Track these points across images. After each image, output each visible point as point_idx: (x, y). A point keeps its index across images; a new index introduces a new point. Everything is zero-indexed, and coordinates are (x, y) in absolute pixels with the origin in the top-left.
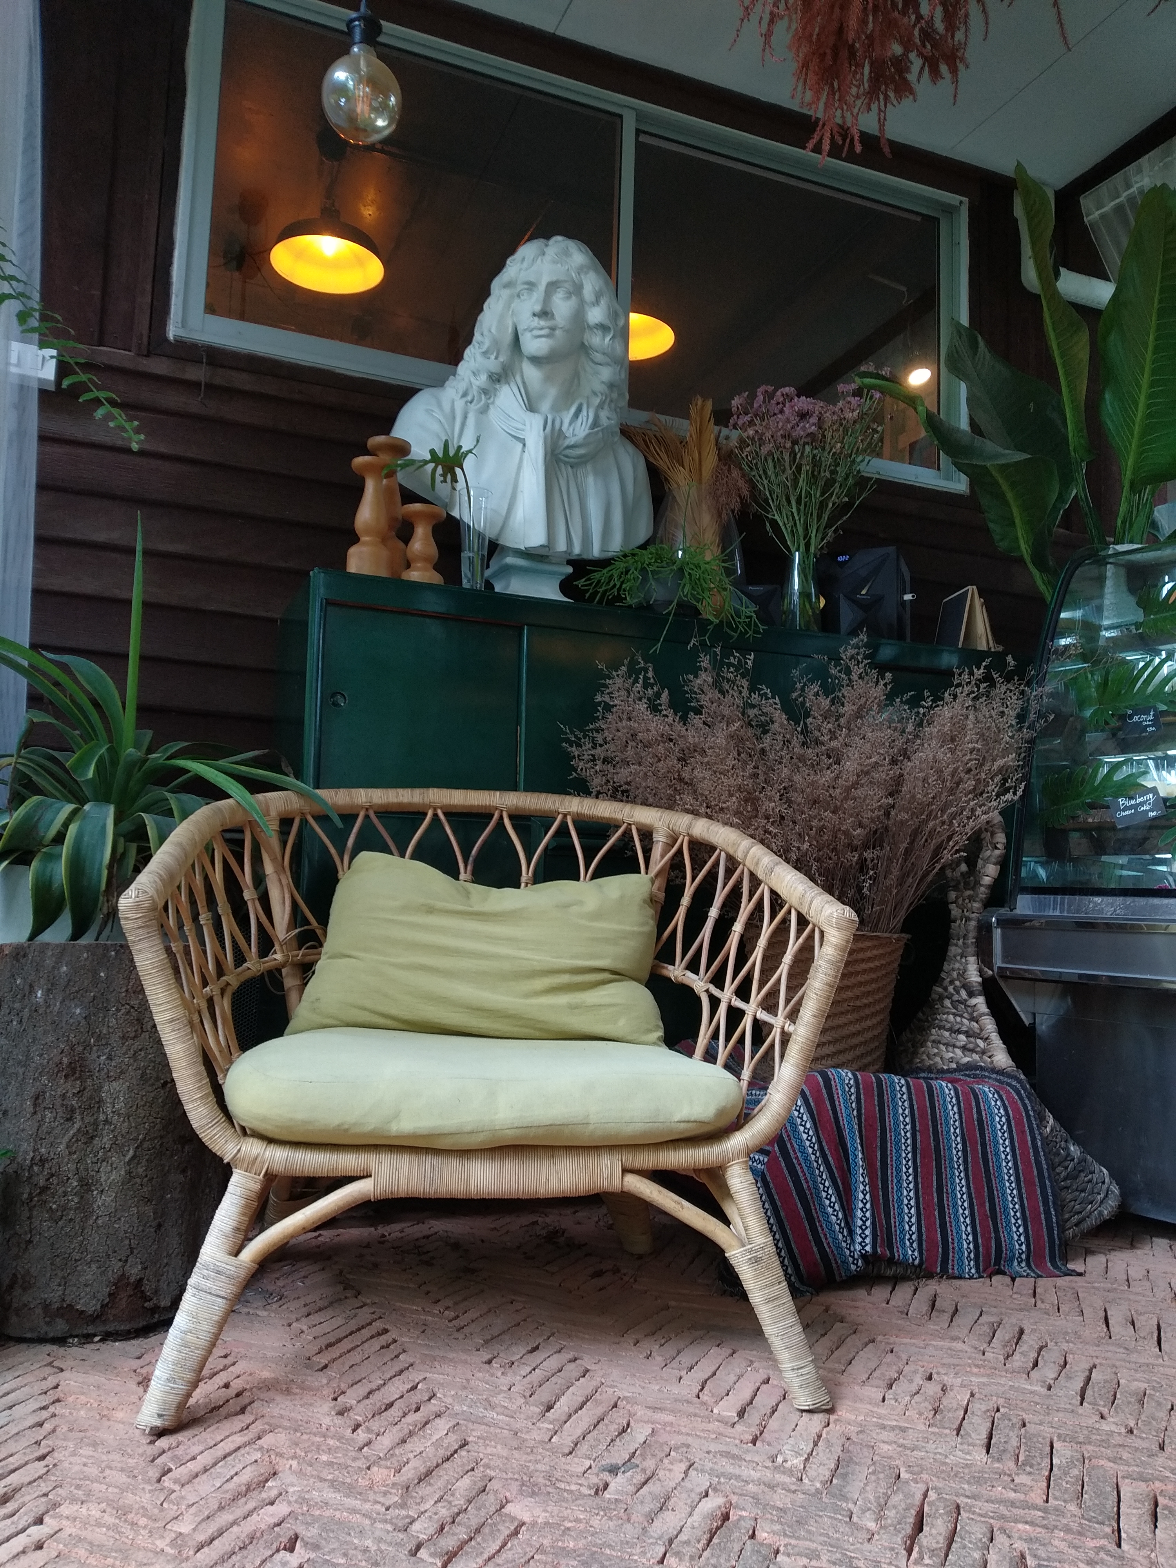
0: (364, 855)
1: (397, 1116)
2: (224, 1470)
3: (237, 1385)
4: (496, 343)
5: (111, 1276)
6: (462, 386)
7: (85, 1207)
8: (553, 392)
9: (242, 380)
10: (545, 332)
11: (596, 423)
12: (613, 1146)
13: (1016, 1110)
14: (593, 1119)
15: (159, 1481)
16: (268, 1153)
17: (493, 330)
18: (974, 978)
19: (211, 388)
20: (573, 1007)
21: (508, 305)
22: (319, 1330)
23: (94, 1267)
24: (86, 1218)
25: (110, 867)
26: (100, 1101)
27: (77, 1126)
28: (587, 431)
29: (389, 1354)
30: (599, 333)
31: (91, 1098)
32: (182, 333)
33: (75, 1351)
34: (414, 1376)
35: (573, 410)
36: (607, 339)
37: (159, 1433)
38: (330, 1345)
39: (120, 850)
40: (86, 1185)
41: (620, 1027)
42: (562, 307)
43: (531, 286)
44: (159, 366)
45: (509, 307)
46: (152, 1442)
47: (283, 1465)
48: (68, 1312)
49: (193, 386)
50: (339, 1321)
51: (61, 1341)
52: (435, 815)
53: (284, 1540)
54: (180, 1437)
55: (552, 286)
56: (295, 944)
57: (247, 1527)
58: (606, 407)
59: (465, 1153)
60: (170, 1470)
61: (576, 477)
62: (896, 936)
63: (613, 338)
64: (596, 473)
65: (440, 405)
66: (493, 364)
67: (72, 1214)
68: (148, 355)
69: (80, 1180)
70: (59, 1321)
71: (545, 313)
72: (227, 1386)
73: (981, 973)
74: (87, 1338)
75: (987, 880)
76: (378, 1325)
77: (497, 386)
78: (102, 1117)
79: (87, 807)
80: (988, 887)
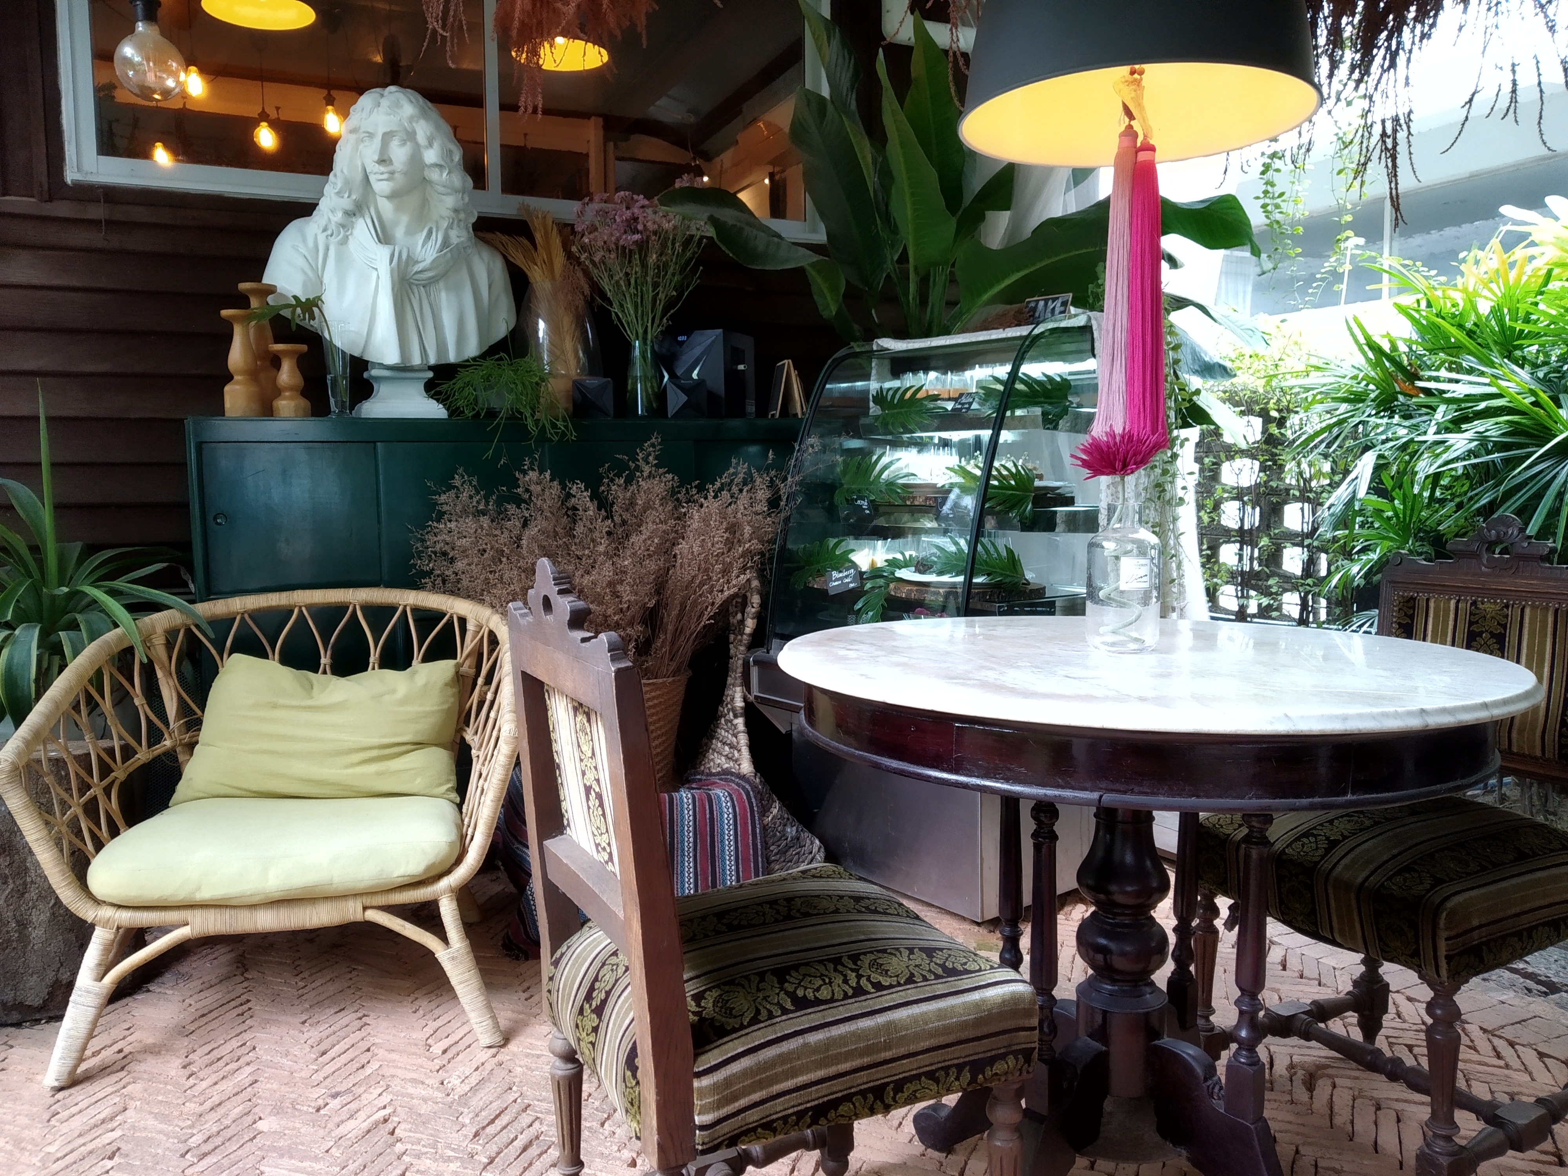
0: (236, 656)
1: (199, 888)
2: (92, 1111)
3: (127, 1051)
4: (347, 182)
5: (49, 981)
6: (323, 222)
7: (24, 939)
8: (405, 219)
9: (139, 214)
10: (385, 176)
11: (446, 243)
12: (356, 895)
13: (743, 808)
14: (336, 880)
15: (49, 1121)
16: (117, 915)
17: (345, 171)
18: (739, 703)
19: (111, 224)
20: (379, 774)
21: (356, 149)
22: (202, 1003)
23: (35, 977)
24: (25, 946)
25: (37, 680)
26: (27, 868)
27: (11, 886)
28: (435, 255)
29: (242, 1019)
30: (437, 170)
31: (19, 867)
32: (78, 177)
33: (26, 1032)
34: (246, 1036)
35: (425, 233)
36: (445, 175)
37: (61, 1089)
38: (203, 1016)
39: (45, 665)
40: (23, 925)
41: (417, 784)
42: (399, 154)
43: (371, 135)
44: (61, 209)
45: (357, 150)
46: (53, 1096)
47: (132, 1104)
48: (19, 1006)
49: (94, 223)
50: (219, 996)
51: (18, 1025)
52: (301, 611)
53: (109, 1153)
54: (72, 1091)
55: (387, 137)
56: (183, 729)
57: (90, 1147)
58: (455, 226)
59: (253, 907)
60: (58, 1113)
61: (428, 295)
62: (670, 679)
63: (449, 173)
64: (448, 289)
65: (304, 241)
66: (346, 203)
67: (14, 945)
68: (50, 200)
69: (17, 922)
70: (14, 1012)
71: (383, 161)
72: (120, 1051)
73: (745, 699)
74: (37, 1021)
75: (748, 630)
76: (244, 998)
77: (354, 219)
78: (29, 880)
79: (17, 632)
80: (750, 635)
